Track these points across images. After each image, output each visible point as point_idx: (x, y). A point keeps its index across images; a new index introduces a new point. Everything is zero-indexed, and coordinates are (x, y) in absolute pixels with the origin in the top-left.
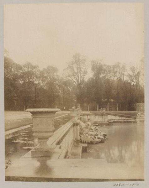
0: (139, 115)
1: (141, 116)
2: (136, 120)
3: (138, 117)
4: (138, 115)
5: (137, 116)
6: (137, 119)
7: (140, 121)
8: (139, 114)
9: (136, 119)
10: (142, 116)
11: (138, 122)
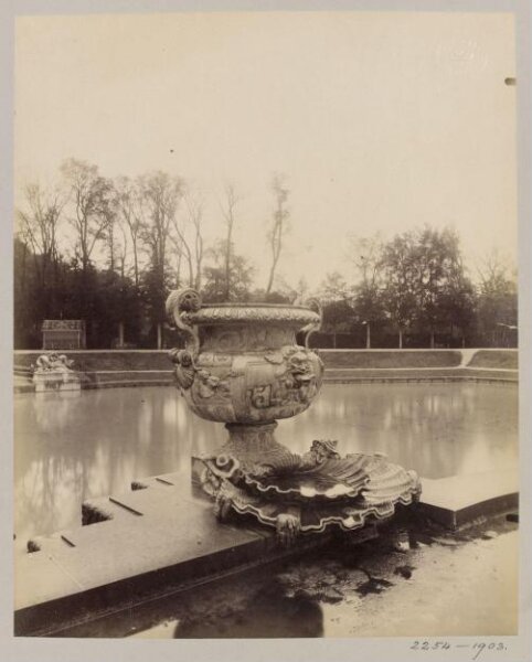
0: (42, 361)
1: (49, 367)
2: (31, 381)
3: (40, 369)
4: (38, 362)
5: (37, 366)
6: (36, 378)
7: (48, 384)
8: (45, 358)
9: (32, 376)
10: (52, 364)
11: (40, 387)
